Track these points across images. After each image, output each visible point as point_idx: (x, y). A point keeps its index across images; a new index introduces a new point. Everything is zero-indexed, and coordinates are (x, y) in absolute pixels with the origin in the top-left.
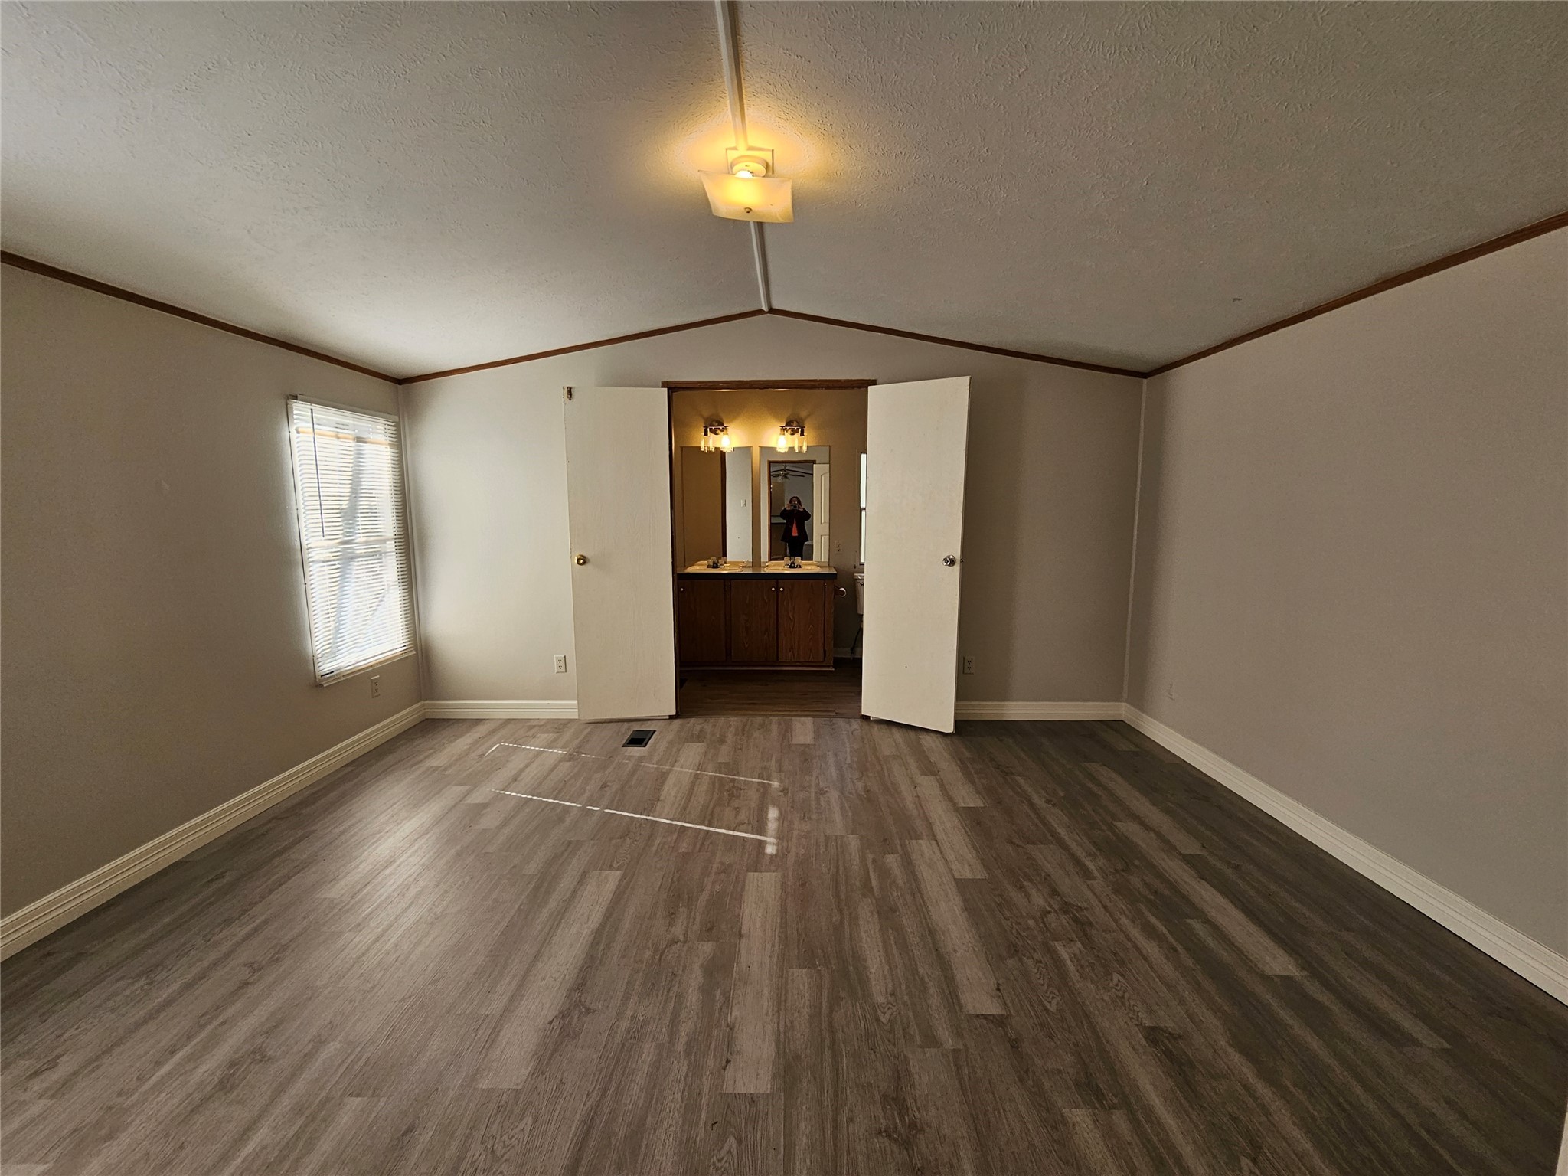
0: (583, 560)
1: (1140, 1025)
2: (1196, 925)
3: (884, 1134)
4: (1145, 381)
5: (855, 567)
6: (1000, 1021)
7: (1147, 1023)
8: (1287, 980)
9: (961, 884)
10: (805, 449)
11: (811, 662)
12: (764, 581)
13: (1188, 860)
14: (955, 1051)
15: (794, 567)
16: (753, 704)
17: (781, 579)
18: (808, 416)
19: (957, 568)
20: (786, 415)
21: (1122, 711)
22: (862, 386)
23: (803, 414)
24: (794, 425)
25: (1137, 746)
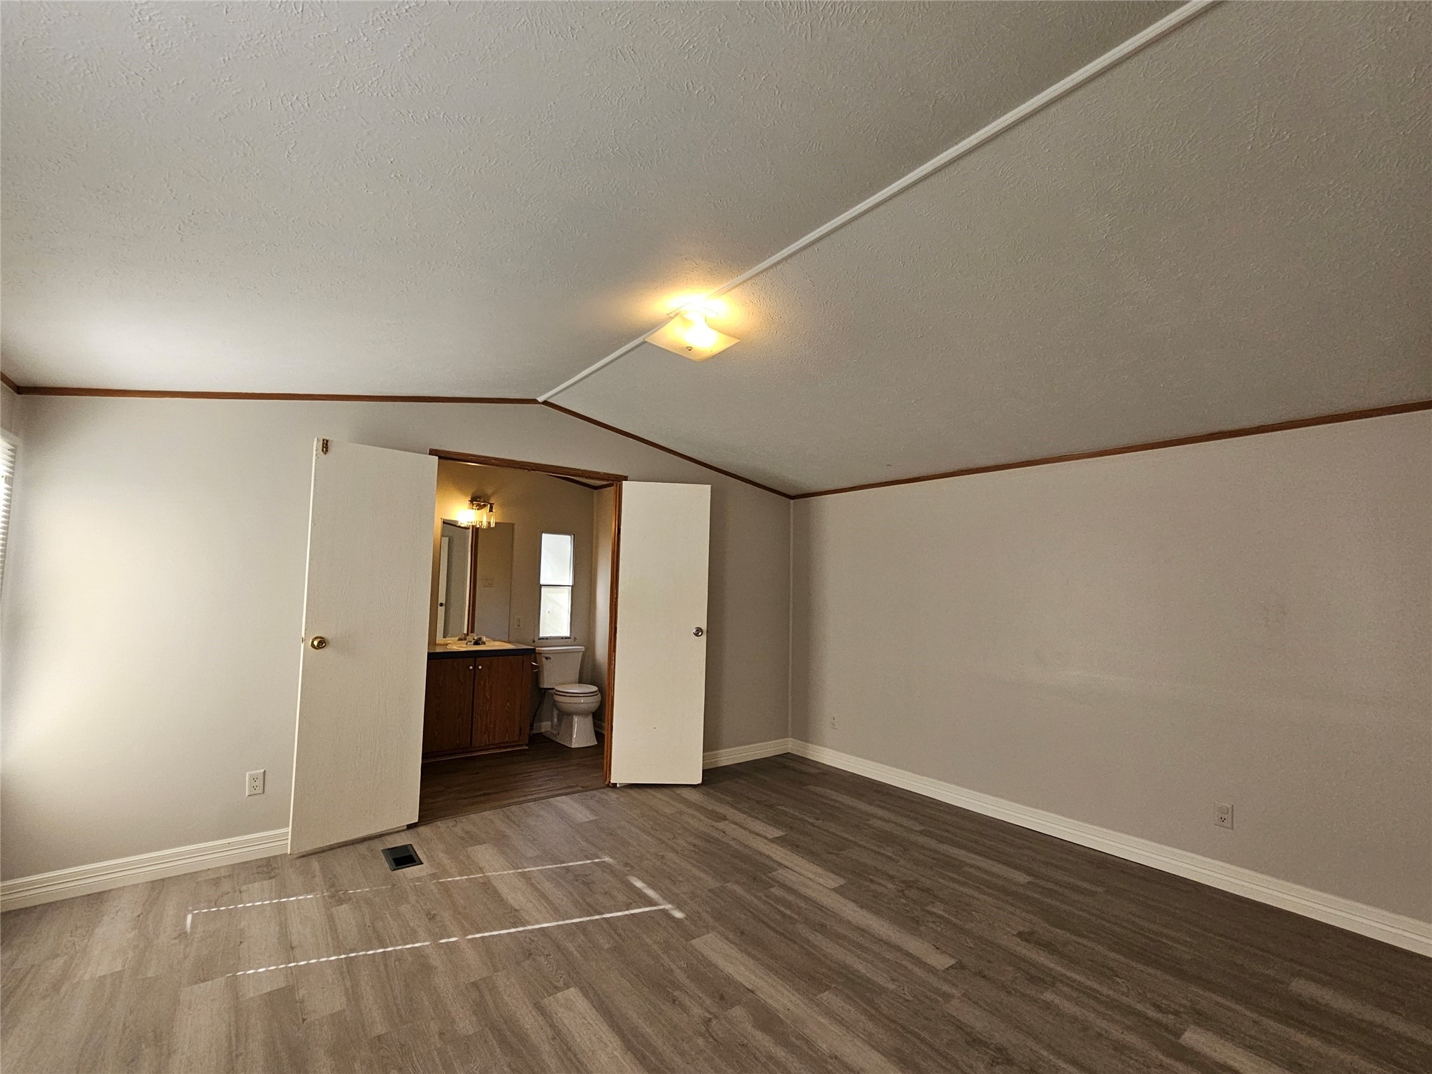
0: (322, 643)
1: (1014, 935)
2: (967, 869)
3: (995, 1064)
4: (792, 501)
5: (534, 642)
6: (960, 966)
7: (1015, 933)
8: (1029, 883)
9: (838, 890)
10: (493, 525)
11: (507, 742)
12: (460, 660)
13: (921, 832)
14: (964, 995)
15: (479, 644)
16: (485, 794)
17: (479, 657)
18: (493, 494)
19: (704, 638)
20: (471, 491)
21: (790, 745)
22: (615, 481)
23: (489, 491)
24: (478, 500)
25: (819, 769)
